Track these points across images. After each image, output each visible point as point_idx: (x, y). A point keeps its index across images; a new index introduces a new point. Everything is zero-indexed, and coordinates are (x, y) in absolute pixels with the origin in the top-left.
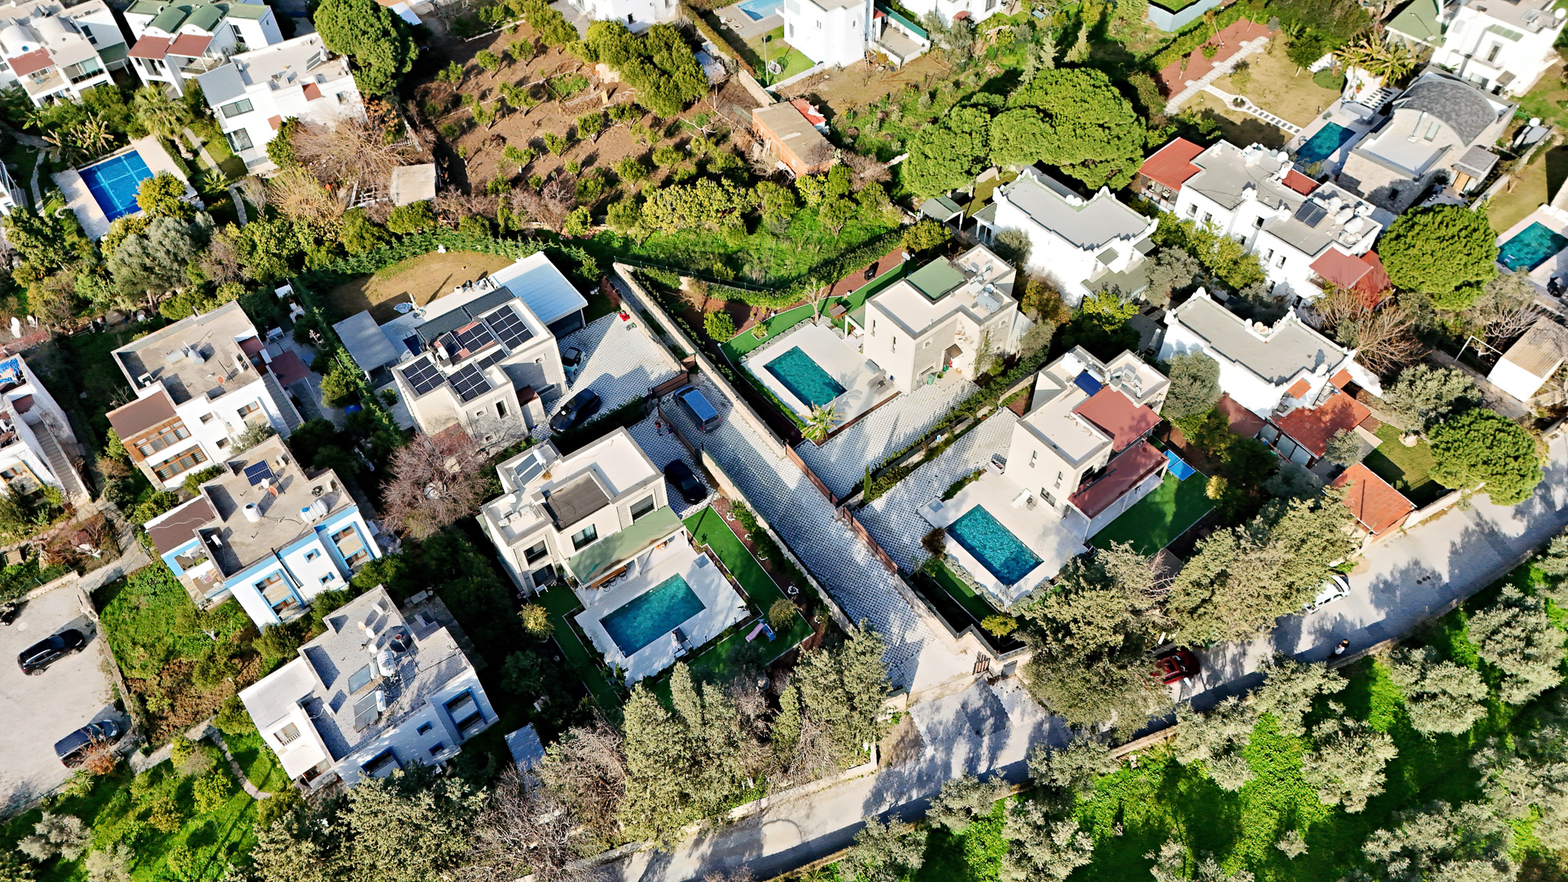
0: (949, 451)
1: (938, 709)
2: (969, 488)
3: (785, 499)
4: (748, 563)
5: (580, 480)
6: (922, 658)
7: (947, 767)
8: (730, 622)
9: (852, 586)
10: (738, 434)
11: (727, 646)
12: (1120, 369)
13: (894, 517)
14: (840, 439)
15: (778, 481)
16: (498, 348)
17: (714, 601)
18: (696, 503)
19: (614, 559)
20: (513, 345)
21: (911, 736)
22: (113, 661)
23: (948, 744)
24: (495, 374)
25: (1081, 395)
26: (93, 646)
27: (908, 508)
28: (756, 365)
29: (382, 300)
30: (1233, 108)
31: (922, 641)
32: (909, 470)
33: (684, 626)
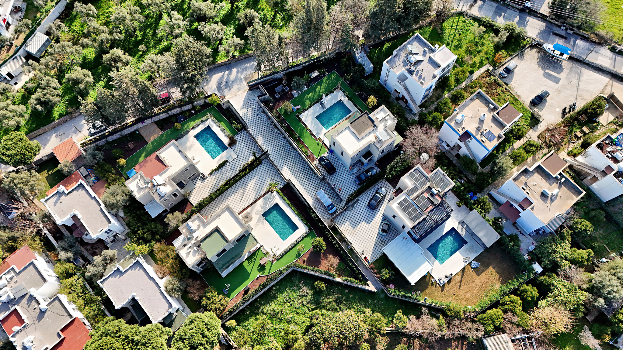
1: (238, 88)
2: (216, 166)
3: (288, 162)
4: (301, 134)
5: (363, 134)
6: (242, 104)
8: (307, 112)
11: (307, 104)
13: (246, 154)
14: (265, 189)
17: (312, 120)
22: (517, 97)
26: (528, 103)
28: (302, 229)
31: (241, 108)
33: (322, 111)
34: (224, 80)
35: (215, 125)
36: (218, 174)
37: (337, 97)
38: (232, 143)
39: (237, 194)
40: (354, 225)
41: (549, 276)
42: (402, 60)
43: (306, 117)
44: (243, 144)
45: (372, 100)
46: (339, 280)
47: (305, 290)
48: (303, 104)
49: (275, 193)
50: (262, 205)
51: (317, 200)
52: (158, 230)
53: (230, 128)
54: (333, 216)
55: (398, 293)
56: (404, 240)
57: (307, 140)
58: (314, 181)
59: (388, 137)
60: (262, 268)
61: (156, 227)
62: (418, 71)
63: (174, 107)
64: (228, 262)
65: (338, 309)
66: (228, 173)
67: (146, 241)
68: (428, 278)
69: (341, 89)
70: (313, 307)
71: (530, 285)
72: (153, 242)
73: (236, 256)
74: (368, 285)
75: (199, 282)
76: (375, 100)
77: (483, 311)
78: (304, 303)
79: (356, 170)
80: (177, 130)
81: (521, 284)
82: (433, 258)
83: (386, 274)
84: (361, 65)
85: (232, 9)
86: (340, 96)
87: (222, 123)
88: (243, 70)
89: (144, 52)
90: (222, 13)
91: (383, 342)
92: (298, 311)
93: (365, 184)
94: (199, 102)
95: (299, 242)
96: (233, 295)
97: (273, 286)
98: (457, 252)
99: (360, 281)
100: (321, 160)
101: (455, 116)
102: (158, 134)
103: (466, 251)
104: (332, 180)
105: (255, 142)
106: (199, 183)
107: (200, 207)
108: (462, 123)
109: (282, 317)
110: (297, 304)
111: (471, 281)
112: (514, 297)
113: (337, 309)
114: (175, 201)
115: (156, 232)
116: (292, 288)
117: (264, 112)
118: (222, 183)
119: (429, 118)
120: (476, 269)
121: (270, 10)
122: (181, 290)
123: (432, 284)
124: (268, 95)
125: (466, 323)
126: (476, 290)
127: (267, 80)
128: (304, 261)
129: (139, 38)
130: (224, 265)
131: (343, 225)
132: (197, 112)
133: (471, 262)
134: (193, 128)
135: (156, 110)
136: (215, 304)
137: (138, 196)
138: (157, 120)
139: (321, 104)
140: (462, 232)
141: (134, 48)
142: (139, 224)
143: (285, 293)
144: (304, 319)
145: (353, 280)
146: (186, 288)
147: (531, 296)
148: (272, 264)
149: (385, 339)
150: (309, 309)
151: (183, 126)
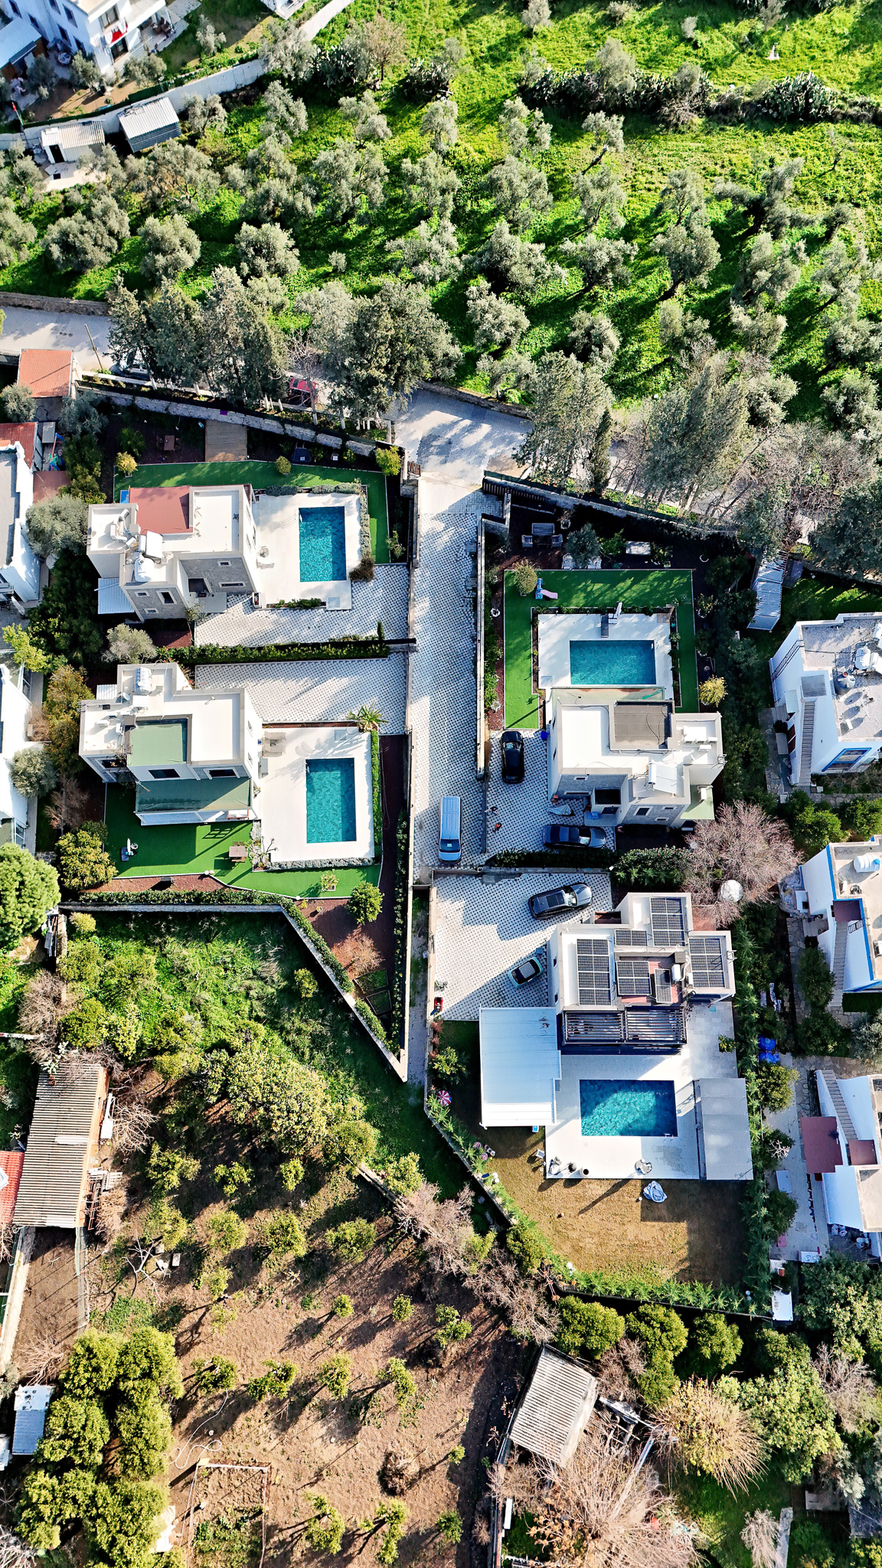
1: (463, 471)
2: (295, 599)
3: (441, 694)
5: (626, 745)
6: (444, 507)
8: (560, 618)
15: (433, 715)
17: (560, 642)
28: (362, 847)
33: (595, 637)
34: (449, 435)
35: (356, 514)
36: (286, 618)
37: (650, 630)
38: (362, 575)
39: (291, 683)
40: (472, 918)
41: (791, 1344)
42: (843, 645)
43: (552, 627)
44: (380, 593)
45: (715, 688)
46: (350, 999)
47: (273, 969)
48: (566, 597)
49: (366, 736)
50: (323, 740)
51: (435, 813)
52: (88, 643)
53: (381, 542)
54: (442, 869)
55: (441, 1117)
56: (540, 1025)
57: (515, 677)
58: (461, 770)
59: (674, 790)
60: (226, 863)
61: (88, 634)
62: (859, 695)
63: (306, 423)
64: (165, 801)
65: (307, 1057)
66: (307, 630)
67: (52, 648)
68: (532, 1140)
69: (672, 621)
70: (262, 1014)
71: (736, 1328)
72: (63, 658)
73: (189, 801)
74: (398, 1058)
75: (85, 797)
76: (721, 693)
77: (587, 1297)
78: (252, 993)
79: (564, 809)
80: (278, 474)
81: (712, 1310)
82: (577, 1109)
83: (447, 1063)
84: (752, 598)
85: (580, 296)
86: (658, 632)
87: (375, 520)
88: (503, 439)
89: (335, 270)
90: (554, 291)
91: (340, 1191)
92: (229, 998)
93: (555, 852)
94: (359, 445)
95: (336, 868)
96: (134, 872)
97: (218, 914)
98: (638, 1139)
99: (389, 1037)
100: (510, 737)
101: (862, 851)
102: (237, 455)
103: (659, 1149)
104: (498, 796)
105: (406, 603)
106: (238, 608)
107: (199, 655)
108: (863, 875)
109: (189, 986)
110: (238, 983)
111: (618, 1219)
112: (676, 1321)
113: (303, 1053)
114: (161, 610)
115: (83, 643)
116: (252, 944)
117: (474, 557)
118: (281, 640)
119: (809, 816)
120: (648, 1203)
121: (659, 348)
122: (42, 787)
123: (532, 1159)
124: (507, 525)
125: (529, 1290)
126: (613, 1244)
127: (531, 494)
128: (316, 912)
129: (349, 236)
130: (153, 801)
131: (448, 902)
132: (341, 463)
133: (651, 1180)
134: (309, 491)
135: (267, 403)
136: (82, 862)
137: (95, 548)
138: (256, 426)
139: (605, 622)
140: (683, 1105)
141: (324, 249)
142: (61, 605)
143: (231, 946)
144: (227, 1023)
145: (378, 1024)
146: (51, 791)
147: (716, 1349)
148: (250, 871)
149: (352, 1188)
150: (251, 1012)
151: (295, 471)
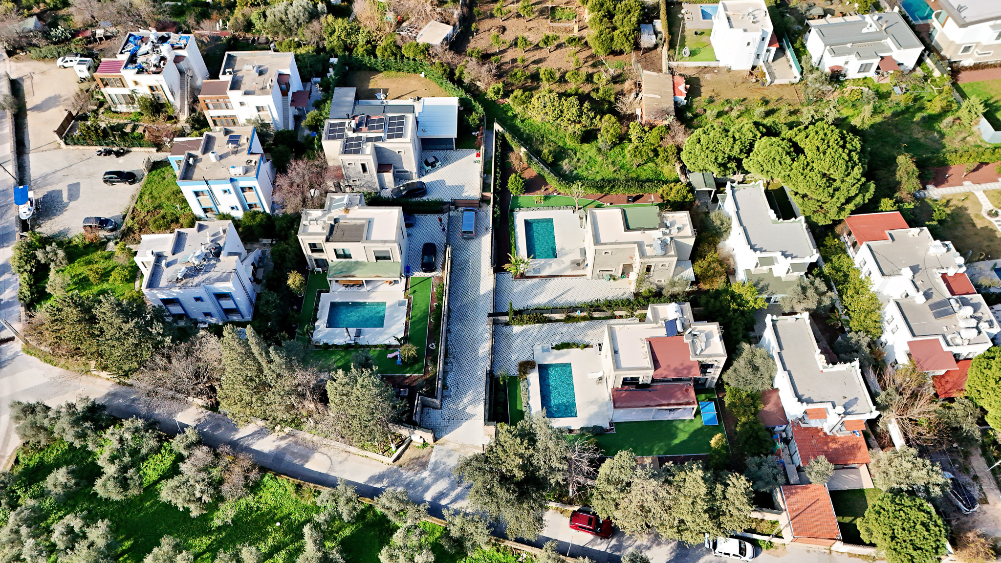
0: (583, 324)
1: (450, 456)
2: (574, 351)
3: (472, 296)
4: (424, 318)
5: (359, 222)
6: (465, 425)
7: (427, 488)
8: (387, 343)
9: (464, 363)
10: (480, 249)
11: (376, 353)
12: (701, 332)
13: (519, 341)
14: (529, 282)
15: (478, 285)
16: (382, 135)
17: (390, 327)
18: (425, 271)
19: (353, 274)
20: (389, 137)
21: (424, 460)
22: (137, 197)
23: (439, 477)
24: (368, 148)
25: (663, 332)
26: (137, 186)
27: (531, 340)
28: (520, 218)
29: (375, 87)
30: (985, 215)
31: (473, 415)
32: (550, 321)
33: (365, 330)
38: (526, 366)
43: (394, 336)
44: (514, 356)
48: (381, 355)
50: (548, 268)
55: (476, 105)
66: (564, 331)
69: (311, 340)
72: (720, 290)
74: (499, 130)
86: (322, 332)
95: (535, 207)
99: (503, 137)
105: (494, 351)
111: (399, 89)
117: (445, 387)
120: (385, 93)
126: (402, 82)
128: (546, 186)
139: (356, 339)
143: (590, 176)
145: (509, 140)
150: (576, 153)
